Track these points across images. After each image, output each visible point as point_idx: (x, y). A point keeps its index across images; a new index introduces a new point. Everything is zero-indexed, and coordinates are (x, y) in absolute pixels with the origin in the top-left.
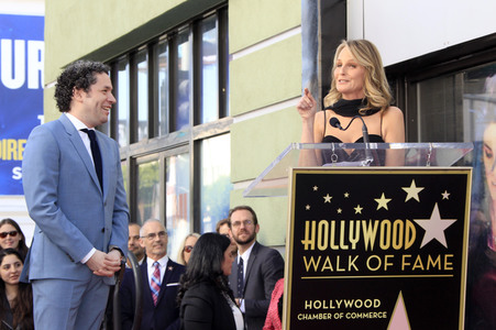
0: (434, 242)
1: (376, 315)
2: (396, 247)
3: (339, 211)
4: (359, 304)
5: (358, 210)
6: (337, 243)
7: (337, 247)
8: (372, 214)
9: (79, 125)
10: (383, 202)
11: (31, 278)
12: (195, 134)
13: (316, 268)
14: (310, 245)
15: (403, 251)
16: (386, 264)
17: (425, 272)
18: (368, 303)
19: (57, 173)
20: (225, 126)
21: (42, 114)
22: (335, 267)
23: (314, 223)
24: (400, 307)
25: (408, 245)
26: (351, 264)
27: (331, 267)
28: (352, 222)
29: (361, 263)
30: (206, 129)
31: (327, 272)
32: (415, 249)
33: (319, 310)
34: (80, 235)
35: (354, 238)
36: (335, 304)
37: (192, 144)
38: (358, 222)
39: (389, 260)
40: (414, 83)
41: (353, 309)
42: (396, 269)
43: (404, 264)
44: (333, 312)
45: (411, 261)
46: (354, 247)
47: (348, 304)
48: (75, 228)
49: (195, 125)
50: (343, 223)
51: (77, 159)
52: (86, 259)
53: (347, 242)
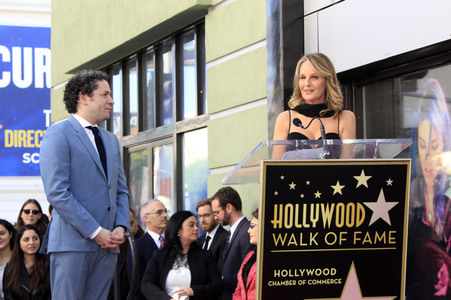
0: (380, 221)
1: (332, 281)
2: (348, 225)
3: (302, 196)
4: (318, 272)
5: (318, 195)
6: (300, 222)
7: (300, 226)
8: (329, 198)
9: (85, 123)
10: (338, 188)
11: (49, 251)
12: (178, 128)
13: (283, 243)
14: (278, 225)
15: (354, 228)
16: (341, 240)
17: (373, 246)
18: (326, 272)
19: (68, 164)
20: (203, 122)
21: (49, 109)
22: (298, 242)
23: (281, 206)
24: (352, 275)
25: (359, 224)
26: (312, 239)
27: (295, 243)
28: (312, 205)
29: (320, 239)
30: (187, 125)
31: (292, 247)
32: (365, 227)
33: (285, 277)
34: (89, 216)
35: (314, 218)
36: (299, 273)
37: (175, 136)
38: (318, 205)
39: (343, 236)
40: (360, 87)
41: (314, 277)
42: (348, 243)
43: (355, 239)
44: (297, 279)
45: (362, 236)
46: (314, 226)
47: (310, 272)
48: (84, 210)
49: (178, 120)
50: (305, 205)
51: (84, 151)
52: (94, 236)
53: (308, 221)
